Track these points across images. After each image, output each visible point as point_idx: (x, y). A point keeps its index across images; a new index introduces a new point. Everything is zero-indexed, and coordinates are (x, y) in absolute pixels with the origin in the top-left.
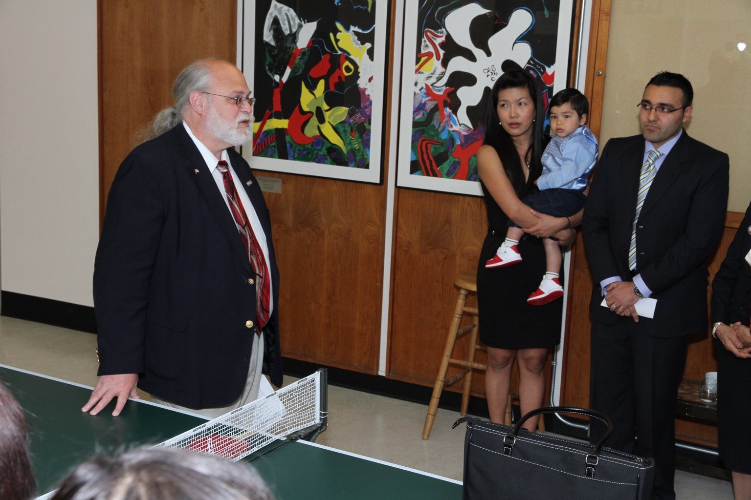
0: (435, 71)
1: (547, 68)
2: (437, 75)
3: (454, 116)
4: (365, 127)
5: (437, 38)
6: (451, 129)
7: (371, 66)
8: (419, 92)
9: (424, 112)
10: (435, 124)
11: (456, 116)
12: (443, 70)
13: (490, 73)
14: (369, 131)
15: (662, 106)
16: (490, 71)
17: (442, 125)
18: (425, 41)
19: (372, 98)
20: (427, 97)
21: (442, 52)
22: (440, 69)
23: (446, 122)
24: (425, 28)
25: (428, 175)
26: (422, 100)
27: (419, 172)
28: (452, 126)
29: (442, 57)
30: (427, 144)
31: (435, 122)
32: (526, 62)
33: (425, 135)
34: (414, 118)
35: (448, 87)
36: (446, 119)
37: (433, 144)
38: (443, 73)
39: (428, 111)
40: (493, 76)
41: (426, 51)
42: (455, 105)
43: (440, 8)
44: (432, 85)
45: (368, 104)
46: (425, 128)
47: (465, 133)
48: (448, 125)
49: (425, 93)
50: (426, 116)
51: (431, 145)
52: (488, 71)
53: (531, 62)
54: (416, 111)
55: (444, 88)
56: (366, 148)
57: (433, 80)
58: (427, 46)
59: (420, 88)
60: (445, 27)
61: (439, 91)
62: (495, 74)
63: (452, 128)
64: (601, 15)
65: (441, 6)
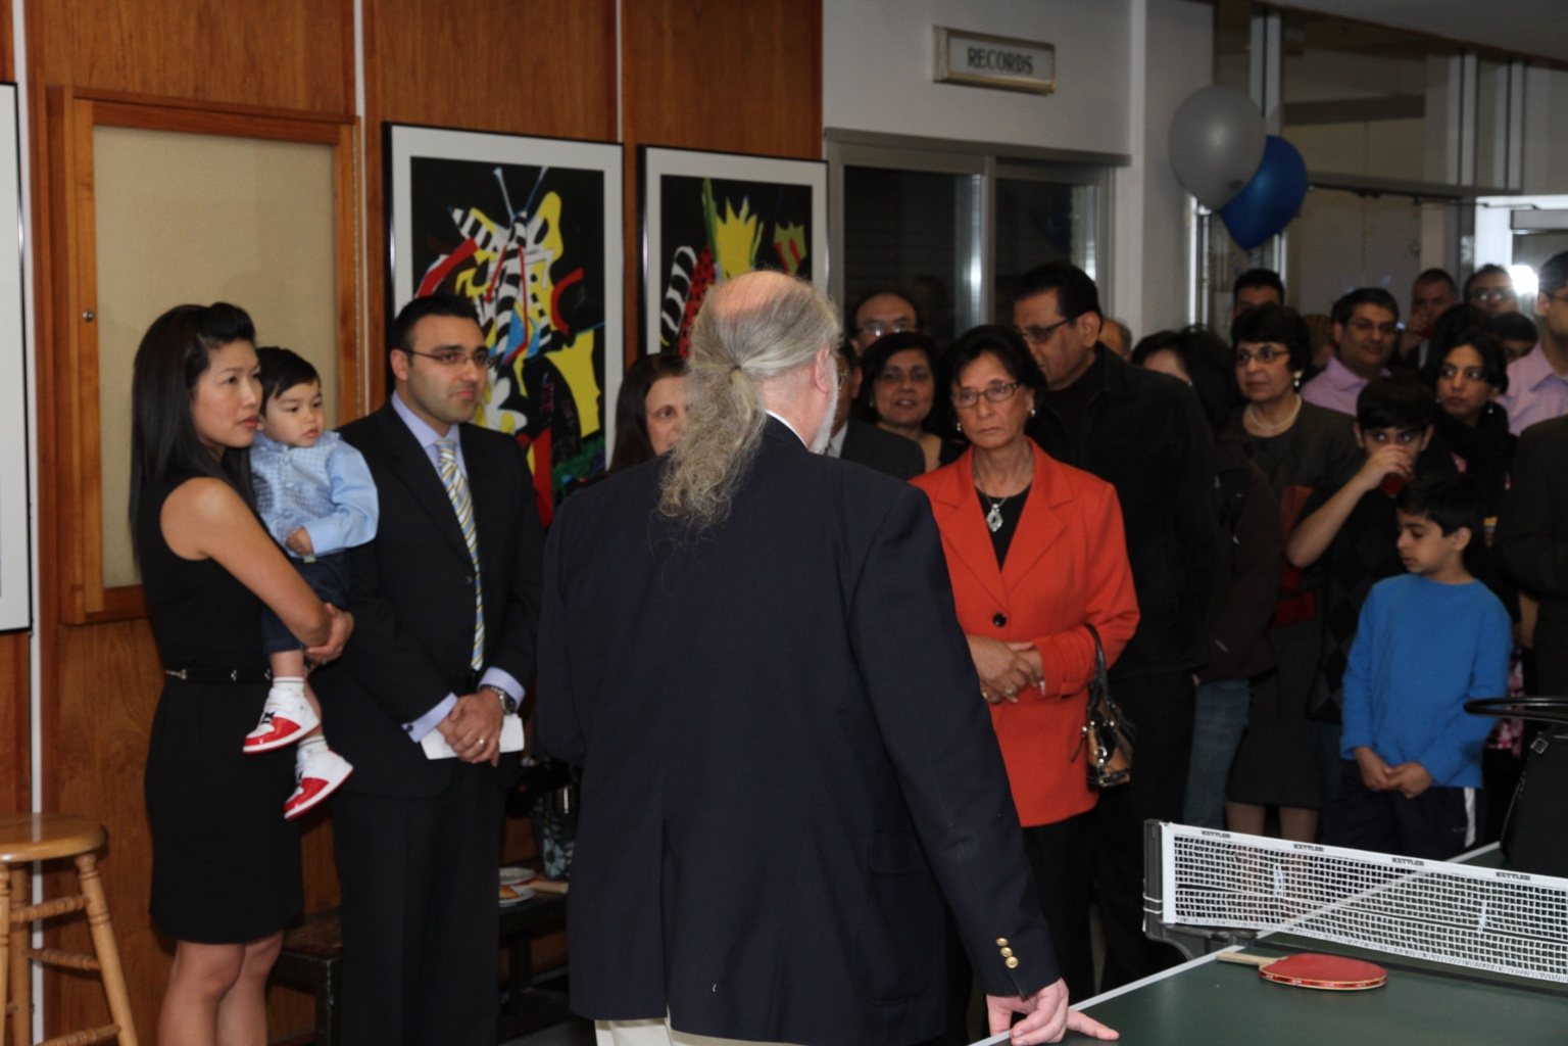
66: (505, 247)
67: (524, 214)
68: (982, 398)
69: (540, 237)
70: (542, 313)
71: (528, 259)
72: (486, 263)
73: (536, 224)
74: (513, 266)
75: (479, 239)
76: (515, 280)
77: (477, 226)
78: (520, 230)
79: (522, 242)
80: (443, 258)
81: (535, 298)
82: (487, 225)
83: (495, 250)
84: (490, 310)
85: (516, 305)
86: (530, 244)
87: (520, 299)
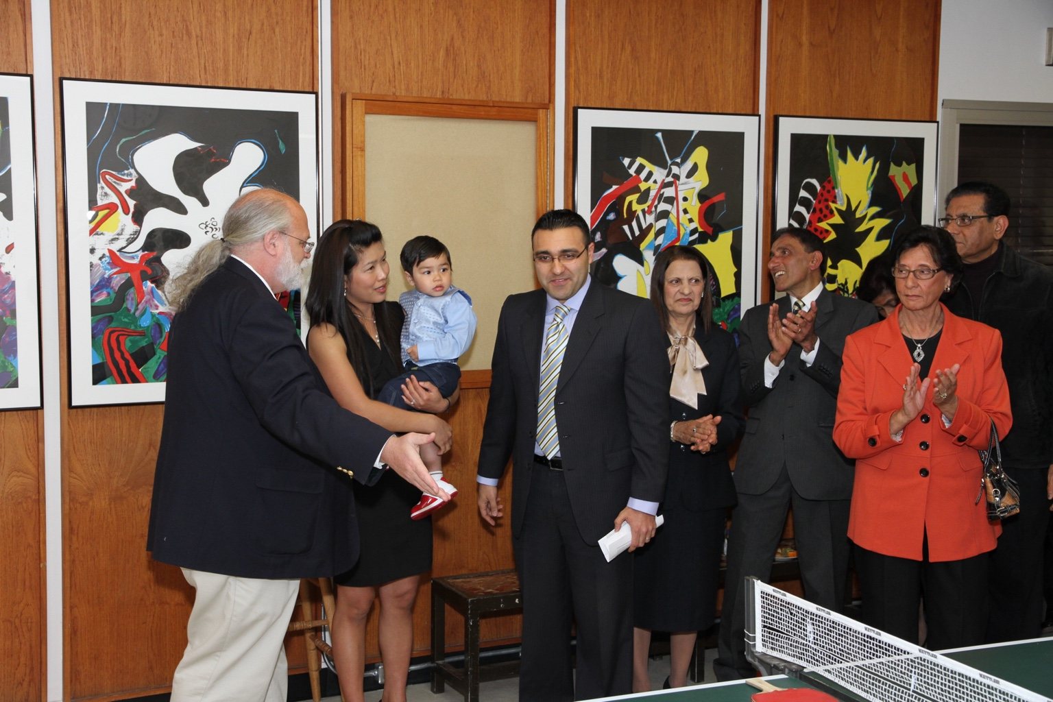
0: (122, 230)
2: (127, 235)
3: (160, 292)
4: (6, 323)
5: (122, 183)
6: (157, 311)
7: (8, 229)
8: (99, 262)
9: (109, 290)
10: (129, 306)
12: (136, 227)
13: (208, 229)
14: (14, 329)
15: (566, 254)
16: (209, 226)
17: (140, 307)
18: (102, 188)
19: (13, 277)
20: (112, 269)
21: (131, 203)
22: (131, 227)
23: (146, 302)
24: (100, 170)
25: (124, 381)
26: (105, 274)
27: (109, 379)
28: (157, 307)
29: (132, 209)
30: (118, 337)
31: (129, 304)
33: (114, 325)
34: (92, 301)
35: (146, 252)
36: (147, 298)
37: (129, 335)
38: (136, 232)
39: (117, 289)
40: (214, 232)
41: (106, 202)
42: (160, 277)
43: (124, 140)
44: (120, 251)
45: (7, 286)
46: (112, 314)
48: (151, 306)
49: (108, 263)
50: (113, 295)
51: (125, 337)
54: (95, 290)
55: (140, 254)
56: (9, 356)
57: (121, 243)
58: (106, 194)
59: (100, 256)
60: (134, 167)
61: (133, 258)
62: (217, 229)
63: (157, 309)
64: (354, 149)
65: (125, 137)
66: (664, 180)
67: (679, 160)
68: (912, 274)
69: (690, 174)
70: (691, 221)
71: (680, 188)
72: (648, 190)
73: (688, 165)
74: (669, 192)
75: (643, 175)
76: (670, 200)
77: (641, 168)
78: (675, 170)
79: (677, 177)
80: (615, 187)
81: (685, 211)
82: (649, 167)
83: (655, 182)
84: (650, 219)
85: (671, 215)
86: (683, 178)
87: (674, 212)
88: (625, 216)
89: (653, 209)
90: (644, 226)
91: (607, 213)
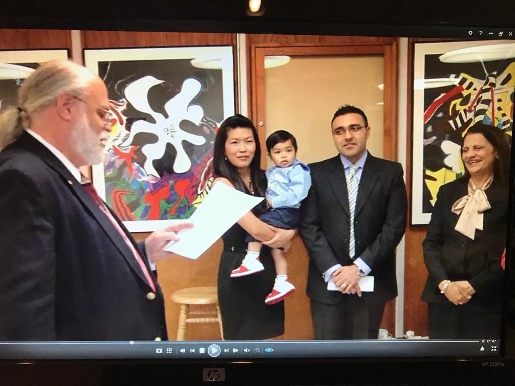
0: (120, 134)
1: (217, 123)
2: (122, 137)
3: (142, 169)
5: (119, 107)
6: (141, 180)
8: (108, 153)
9: (114, 168)
11: (144, 169)
12: (127, 132)
13: (170, 132)
17: (131, 178)
20: (115, 156)
21: (124, 118)
22: (125, 132)
23: (135, 175)
25: (124, 220)
26: (111, 159)
28: (140, 178)
29: (125, 122)
30: (120, 194)
31: (125, 176)
32: (200, 119)
33: (117, 188)
34: (105, 175)
35: (133, 146)
36: (135, 172)
37: (126, 194)
38: (127, 135)
39: (118, 167)
40: (172, 134)
42: (142, 160)
43: (119, 82)
44: (119, 146)
46: (116, 182)
47: (154, 182)
48: (137, 177)
49: (113, 153)
50: (116, 171)
51: (123, 195)
52: (168, 130)
53: (204, 120)
54: (106, 169)
55: (130, 147)
57: (119, 141)
59: (108, 149)
60: (125, 97)
61: (126, 150)
62: (173, 132)
64: (257, 79)
65: (119, 80)
66: (482, 88)
69: (505, 82)
71: (495, 92)
72: (469, 95)
73: (504, 76)
74: (486, 96)
76: (487, 102)
77: (464, 80)
78: (492, 80)
79: (493, 85)
80: (442, 95)
81: (500, 109)
82: (470, 79)
83: (475, 89)
84: (470, 115)
85: (487, 112)
86: (498, 86)
87: (490, 109)
88: (450, 114)
89: (473, 108)
90: (465, 120)
91: (437, 112)
